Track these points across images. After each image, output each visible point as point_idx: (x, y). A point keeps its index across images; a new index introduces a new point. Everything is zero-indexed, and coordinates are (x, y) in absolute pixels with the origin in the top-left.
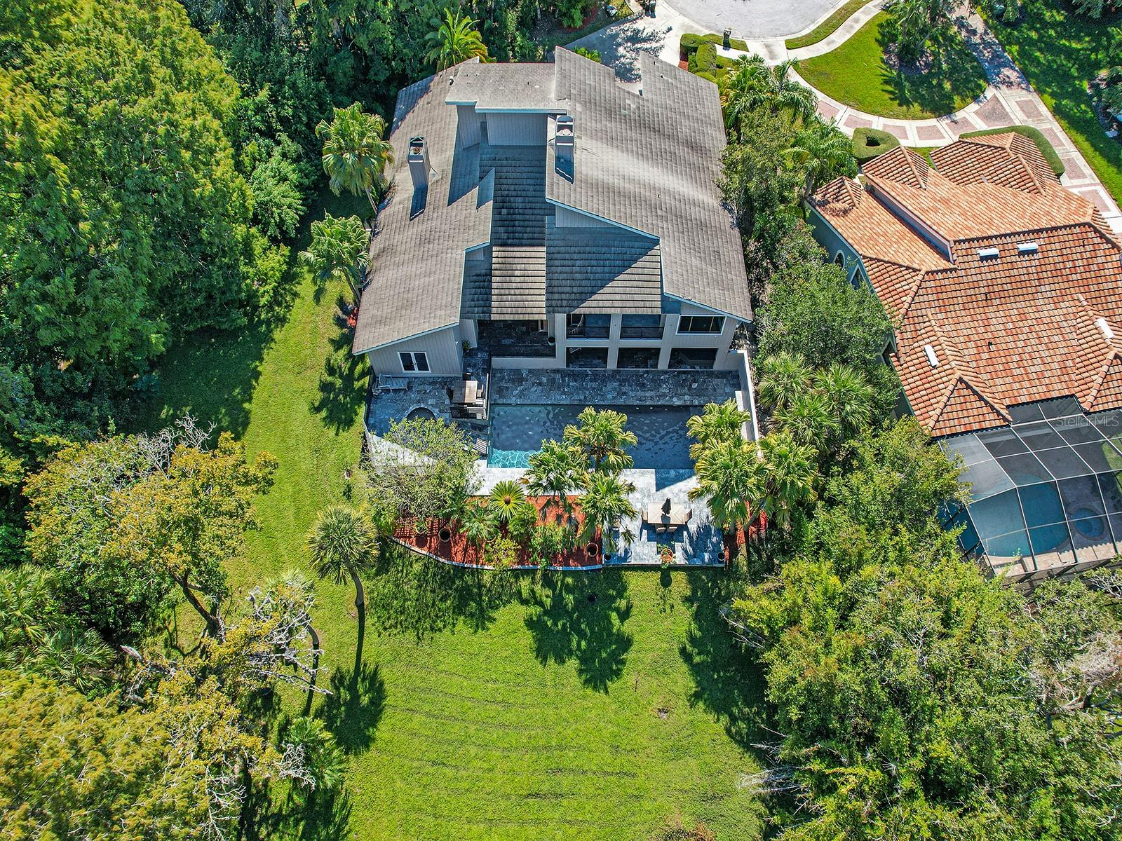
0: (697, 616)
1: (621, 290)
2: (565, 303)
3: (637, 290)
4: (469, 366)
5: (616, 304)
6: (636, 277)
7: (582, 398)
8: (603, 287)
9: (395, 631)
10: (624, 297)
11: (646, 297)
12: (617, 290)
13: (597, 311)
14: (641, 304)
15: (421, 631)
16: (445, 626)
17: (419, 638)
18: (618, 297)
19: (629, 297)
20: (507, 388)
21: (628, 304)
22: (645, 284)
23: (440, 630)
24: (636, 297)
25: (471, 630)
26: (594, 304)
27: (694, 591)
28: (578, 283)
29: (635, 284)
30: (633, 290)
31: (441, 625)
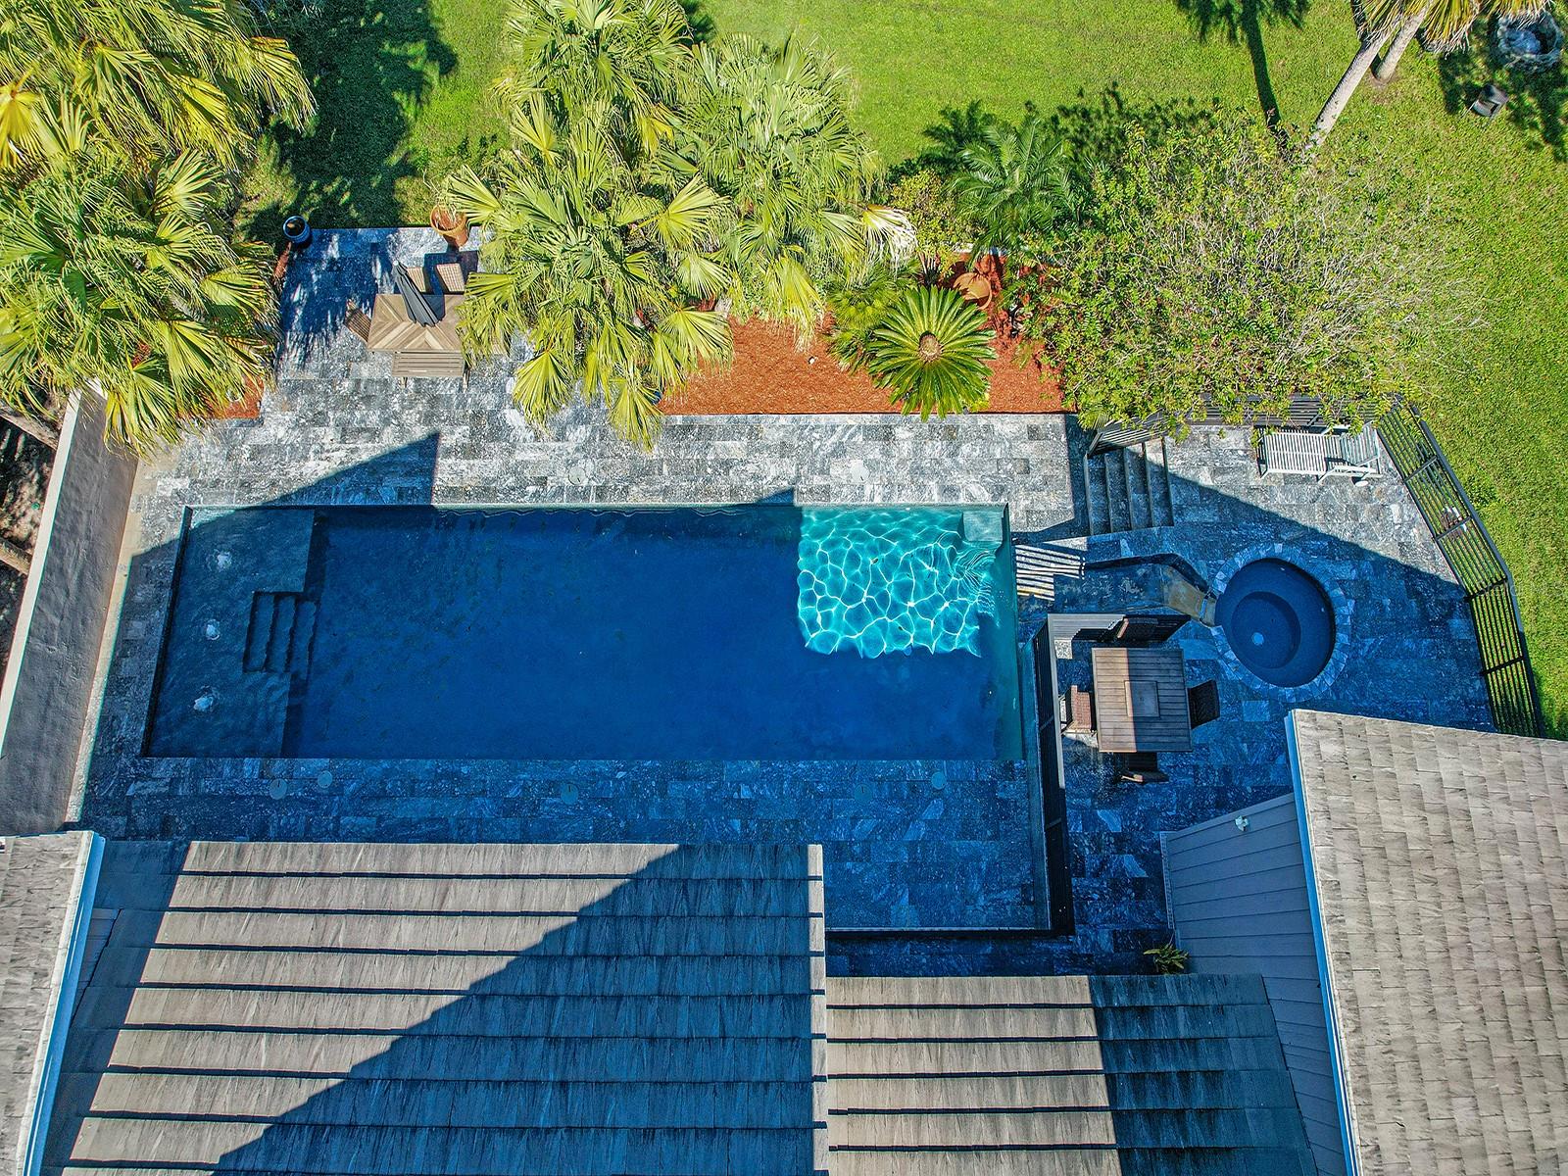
0: (398, 130)
1: (374, 973)
2: (713, 901)
3: (283, 970)
4: (1138, 885)
5: (422, 895)
6: (262, 1054)
7: (675, 789)
8: (480, 994)
9: (1181, 109)
10: (368, 933)
11: (245, 931)
12: (399, 974)
13: (534, 857)
14: (283, 894)
15: (1114, 108)
16: (1055, 119)
17: (1115, 95)
18: (405, 933)
19: (339, 932)
20: (966, 833)
21: (357, 894)
22: (224, 1009)
23: (1066, 113)
24: (302, 931)
25: (985, 109)
26: (542, 896)
27: (388, 188)
28: (626, 1019)
29: (284, 1011)
30: (305, 969)
31: (1063, 123)
